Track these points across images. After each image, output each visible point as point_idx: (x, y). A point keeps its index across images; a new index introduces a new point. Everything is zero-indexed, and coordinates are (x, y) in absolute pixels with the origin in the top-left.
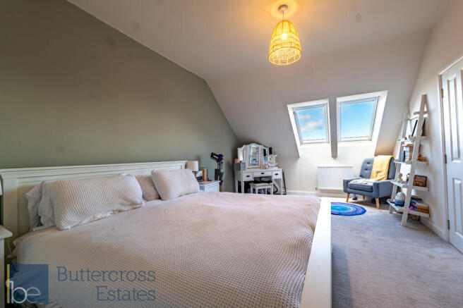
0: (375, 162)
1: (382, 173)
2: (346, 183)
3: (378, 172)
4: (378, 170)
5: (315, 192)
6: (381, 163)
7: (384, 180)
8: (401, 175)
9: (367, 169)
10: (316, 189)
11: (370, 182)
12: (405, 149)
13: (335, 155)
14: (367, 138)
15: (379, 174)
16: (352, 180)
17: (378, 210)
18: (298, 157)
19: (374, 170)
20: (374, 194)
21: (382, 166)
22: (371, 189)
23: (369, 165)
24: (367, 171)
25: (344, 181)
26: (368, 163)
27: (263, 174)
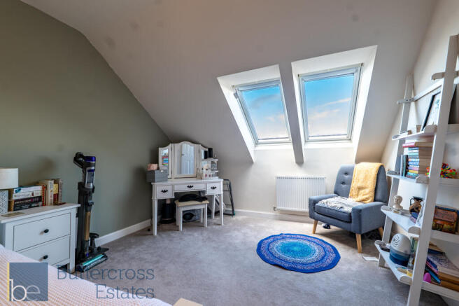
0: (355, 173)
1: (367, 191)
2: (313, 203)
3: (360, 189)
4: (359, 184)
5: (272, 213)
6: (365, 174)
7: (369, 203)
8: (400, 199)
9: (343, 183)
10: (274, 208)
11: (348, 204)
12: (407, 152)
13: (300, 161)
14: (345, 137)
15: (362, 191)
16: (321, 200)
17: (359, 255)
18: (251, 162)
19: (354, 185)
20: (352, 227)
21: (366, 178)
22: (348, 218)
23: (347, 177)
24: (343, 186)
25: (310, 200)
26: (346, 174)
27: (190, 187)
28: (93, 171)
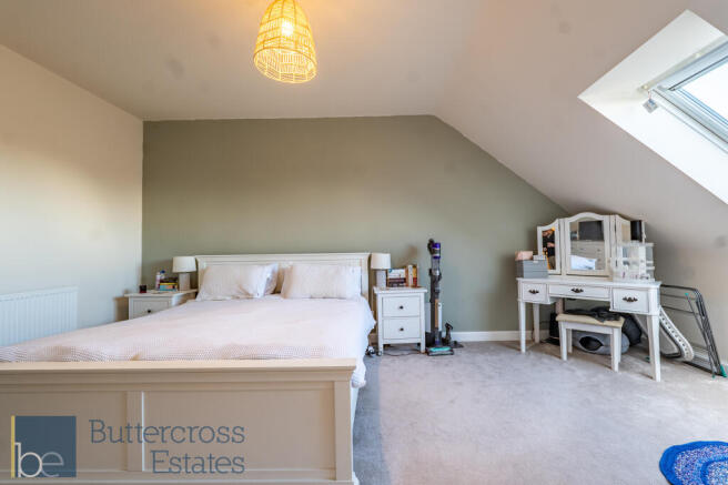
27: (577, 291)
28: (439, 258)
